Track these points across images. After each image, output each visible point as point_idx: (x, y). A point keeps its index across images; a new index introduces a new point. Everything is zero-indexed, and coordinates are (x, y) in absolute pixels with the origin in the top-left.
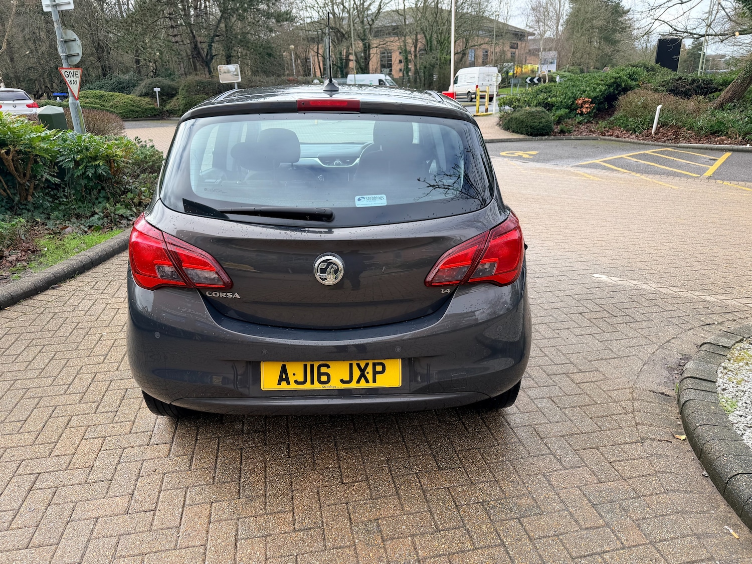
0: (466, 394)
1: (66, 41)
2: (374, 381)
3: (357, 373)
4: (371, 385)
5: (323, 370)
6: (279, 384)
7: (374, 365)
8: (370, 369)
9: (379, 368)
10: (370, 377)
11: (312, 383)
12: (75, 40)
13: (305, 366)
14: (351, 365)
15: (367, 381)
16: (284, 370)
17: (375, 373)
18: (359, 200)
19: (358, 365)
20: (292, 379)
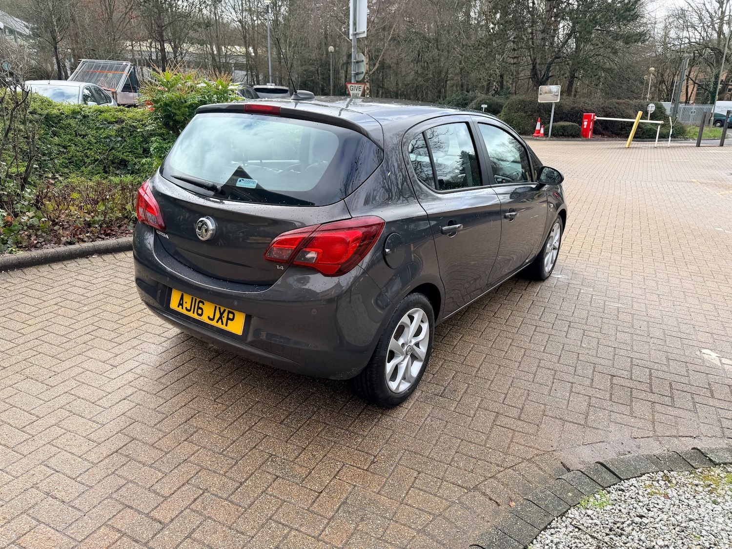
0: (287, 360)
1: (358, 62)
2: (226, 325)
3: (218, 315)
4: (223, 327)
5: (201, 305)
6: (178, 307)
7: (229, 312)
8: (225, 315)
9: (231, 316)
10: (224, 320)
11: (194, 313)
12: (363, 61)
13: (192, 299)
14: (216, 307)
15: (222, 324)
16: (182, 298)
17: (228, 319)
18: (240, 181)
19: (220, 309)
20: (185, 305)
